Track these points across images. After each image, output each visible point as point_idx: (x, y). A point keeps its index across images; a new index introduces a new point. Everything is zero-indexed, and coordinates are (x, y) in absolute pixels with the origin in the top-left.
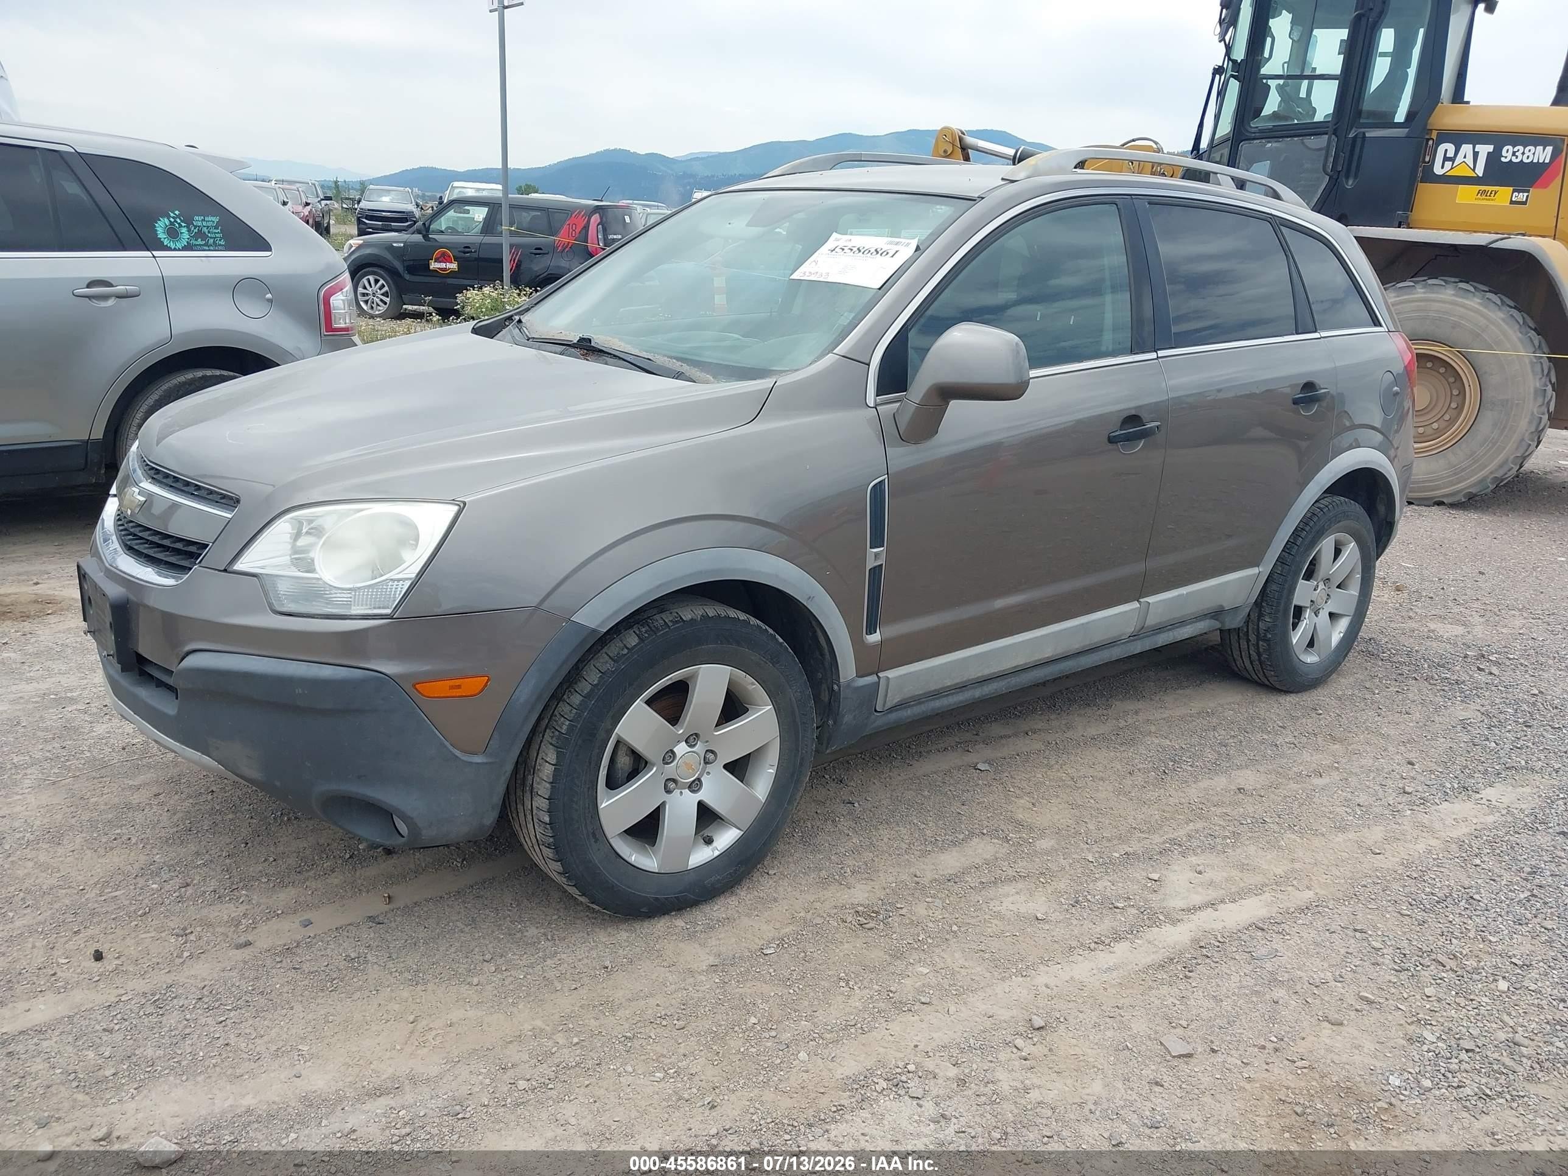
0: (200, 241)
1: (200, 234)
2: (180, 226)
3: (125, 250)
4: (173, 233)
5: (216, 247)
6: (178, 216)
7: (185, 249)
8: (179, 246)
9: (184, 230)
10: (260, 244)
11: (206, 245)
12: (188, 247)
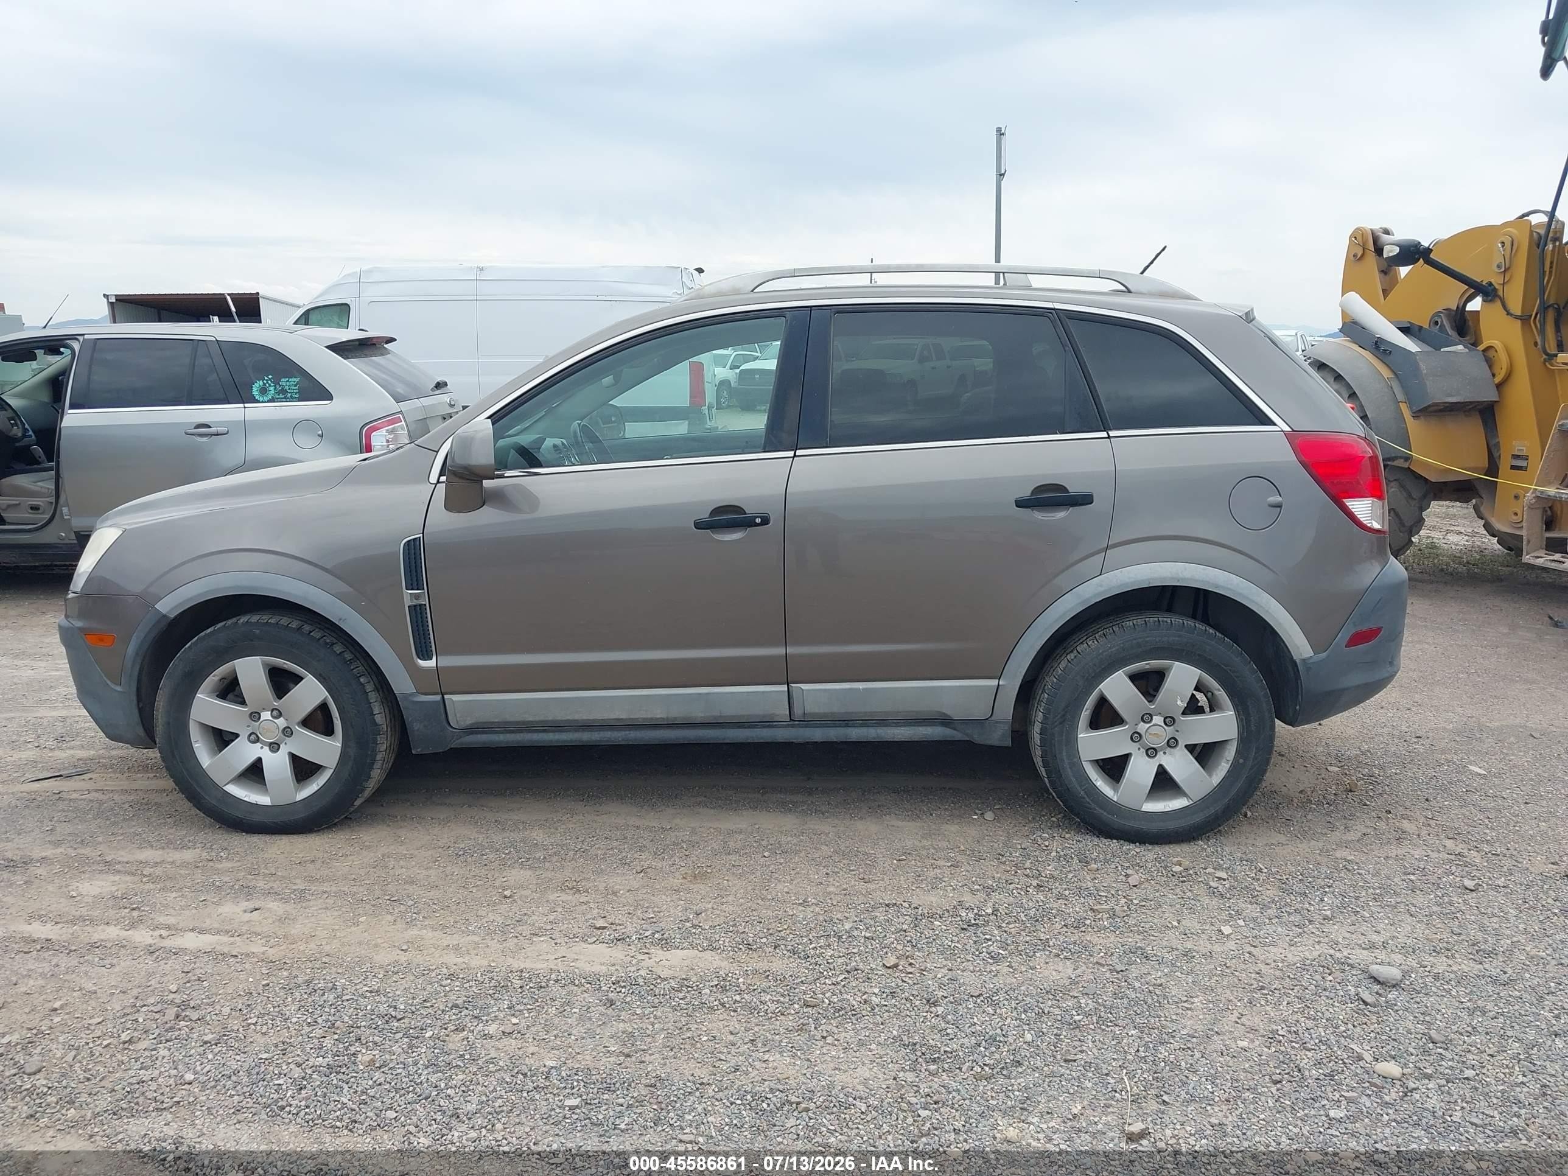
0: (283, 395)
1: (283, 391)
2: (270, 386)
3: (229, 403)
4: (264, 391)
5: (292, 399)
6: (270, 379)
7: (269, 401)
8: (266, 399)
9: (272, 388)
10: (324, 394)
11: (285, 398)
12: (272, 400)
